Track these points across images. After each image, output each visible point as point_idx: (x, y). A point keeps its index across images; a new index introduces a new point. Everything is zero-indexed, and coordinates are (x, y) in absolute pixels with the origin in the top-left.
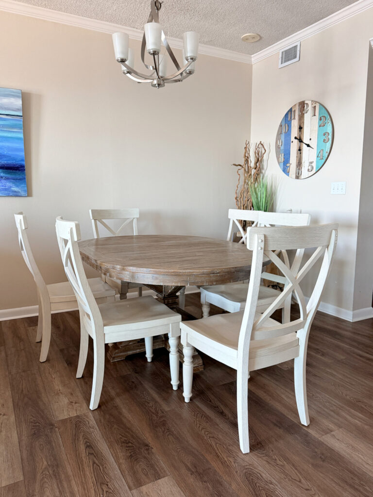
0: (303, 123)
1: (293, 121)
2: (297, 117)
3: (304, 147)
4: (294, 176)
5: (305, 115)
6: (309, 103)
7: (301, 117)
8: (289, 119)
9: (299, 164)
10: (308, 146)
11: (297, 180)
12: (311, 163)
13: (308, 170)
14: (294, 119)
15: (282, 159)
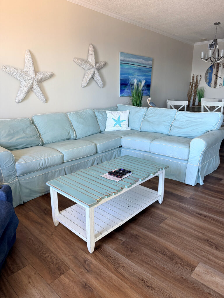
0: (218, 70)
1: (213, 69)
2: (216, 67)
3: (218, 78)
4: (213, 87)
5: (219, 68)
6: (222, 64)
7: (218, 68)
8: (212, 68)
9: (216, 83)
10: (220, 78)
11: (214, 89)
12: (221, 83)
13: (220, 86)
14: (214, 68)
15: (208, 81)
